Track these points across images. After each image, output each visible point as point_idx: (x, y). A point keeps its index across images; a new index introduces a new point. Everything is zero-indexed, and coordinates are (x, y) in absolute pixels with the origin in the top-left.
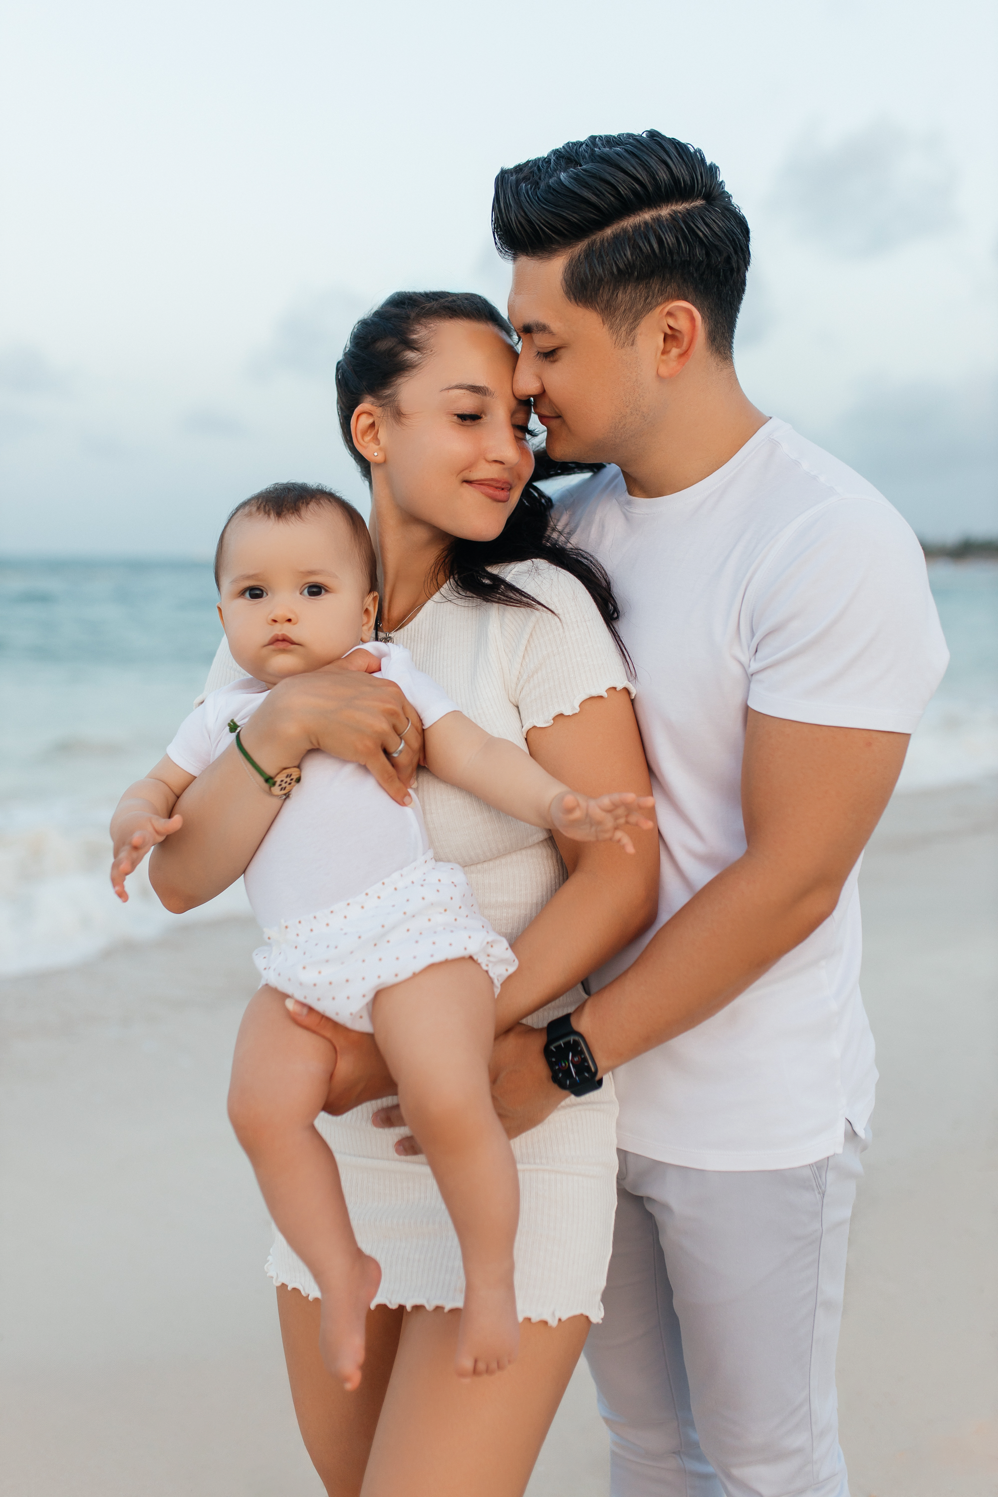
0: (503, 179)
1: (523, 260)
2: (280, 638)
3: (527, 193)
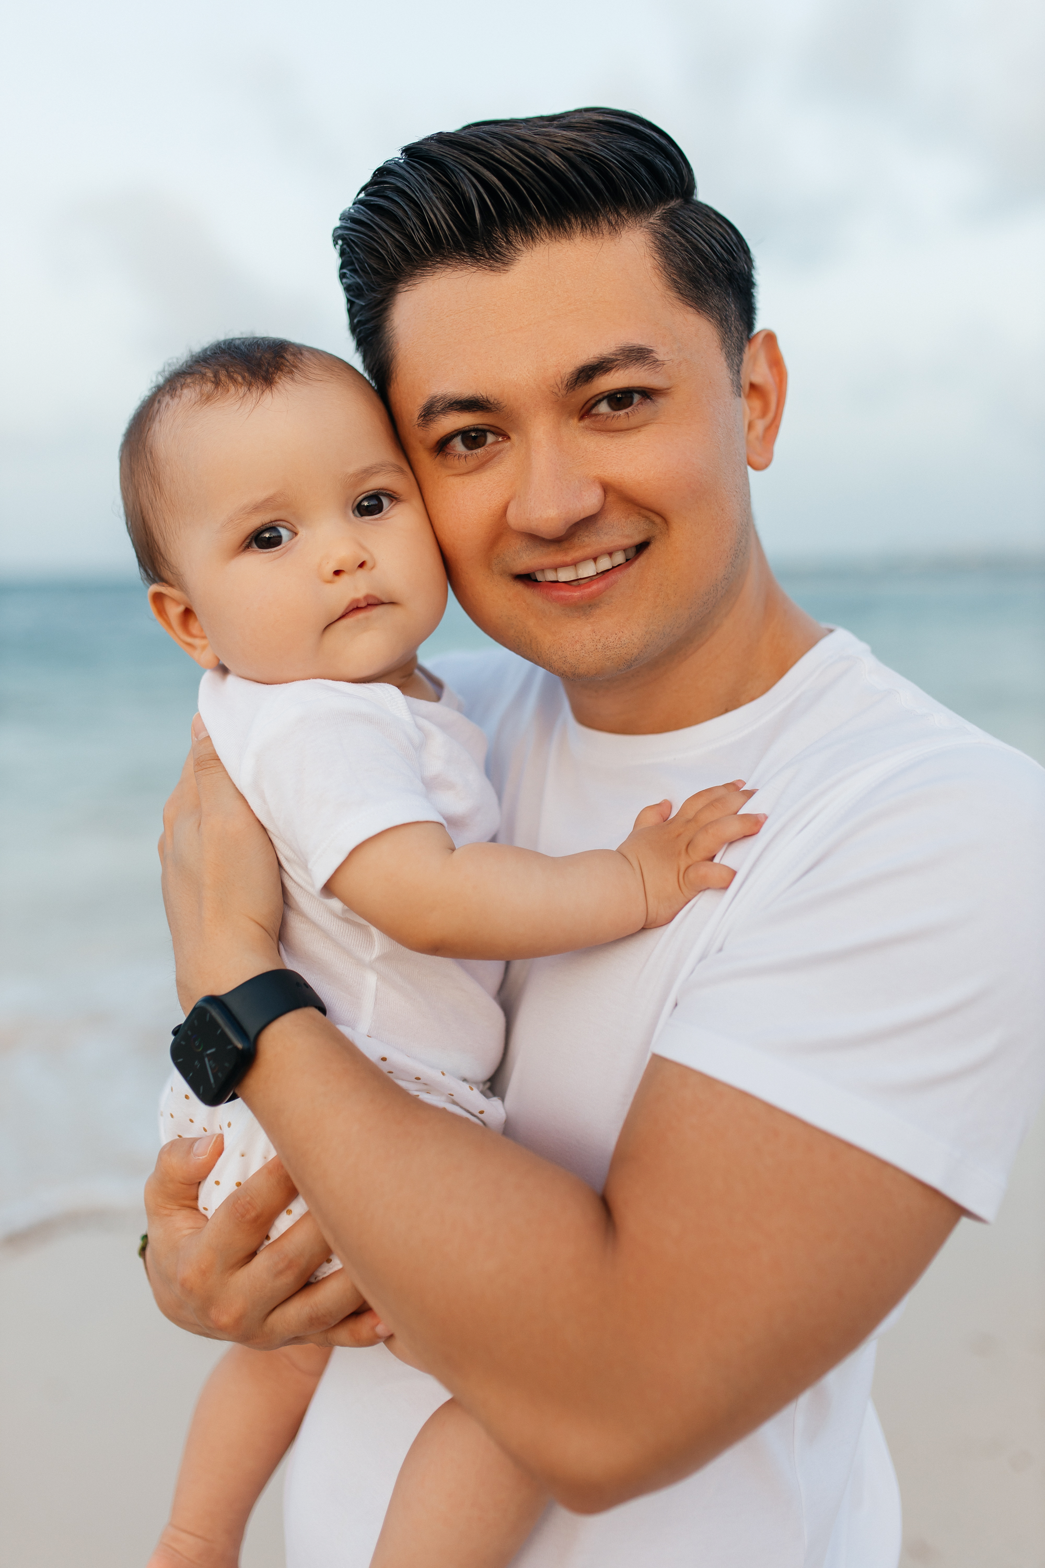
2: (363, 599)
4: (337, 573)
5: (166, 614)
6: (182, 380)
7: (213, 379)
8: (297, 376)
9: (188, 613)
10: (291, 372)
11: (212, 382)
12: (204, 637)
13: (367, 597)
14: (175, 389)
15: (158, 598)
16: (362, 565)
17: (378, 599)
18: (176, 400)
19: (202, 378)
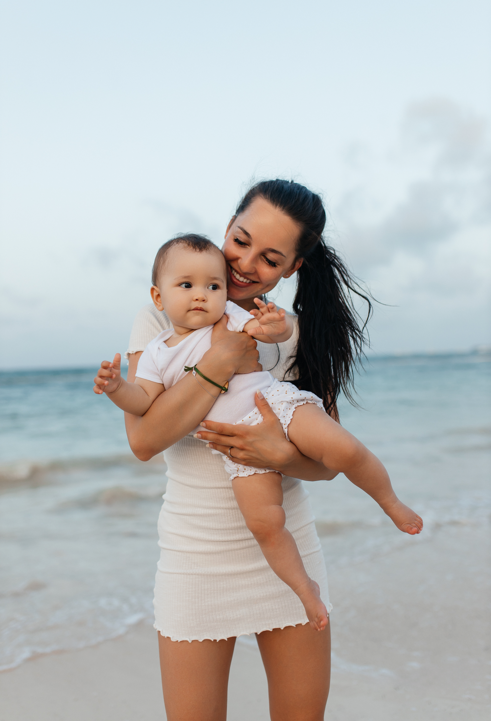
4: (197, 300)
5: (153, 294)
6: (181, 241)
7: (188, 243)
8: (208, 252)
9: (159, 295)
10: (207, 250)
11: (188, 244)
12: (161, 303)
13: (200, 308)
14: (178, 242)
15: (153, 289)
16: (204, 301)
17: (203, 309)
18: (178, 245)
19: (186, 242)
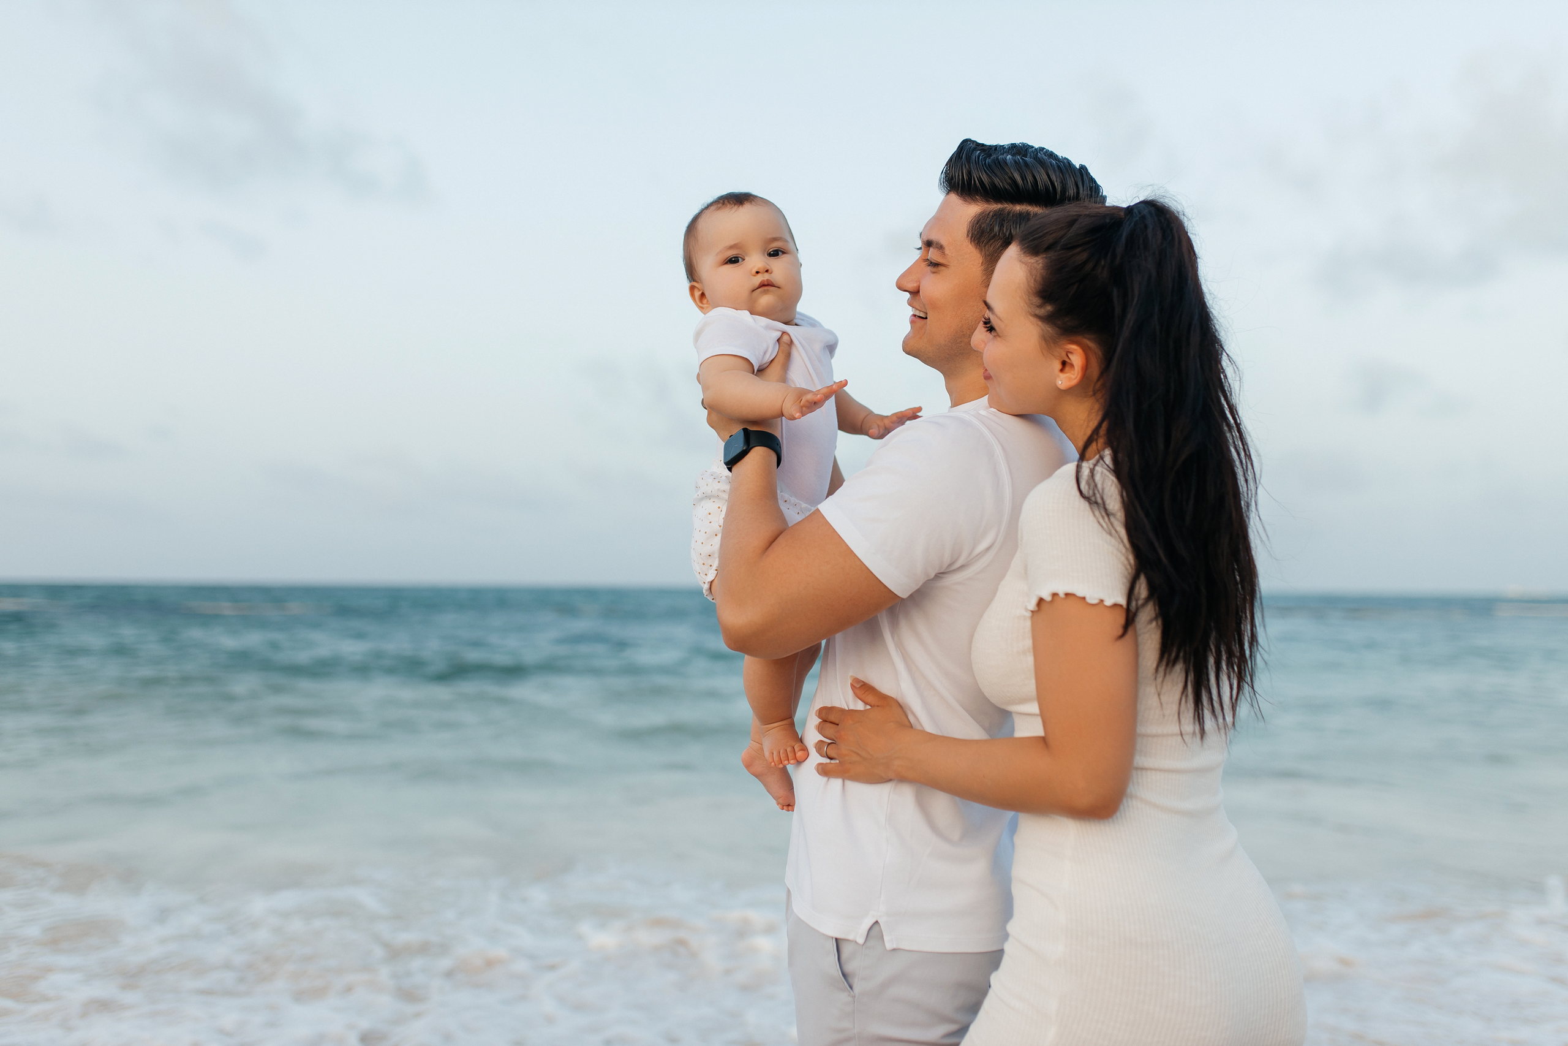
0: (965, 142)
1: (953, 197)
2: (766, 283)
3: (979, 158)
5: (694, 296)
10: (751, 202)
11: (724, 205)
12: (708, 305)
16: (768, 271)
18: (709, 213)
19: (719, 204)
